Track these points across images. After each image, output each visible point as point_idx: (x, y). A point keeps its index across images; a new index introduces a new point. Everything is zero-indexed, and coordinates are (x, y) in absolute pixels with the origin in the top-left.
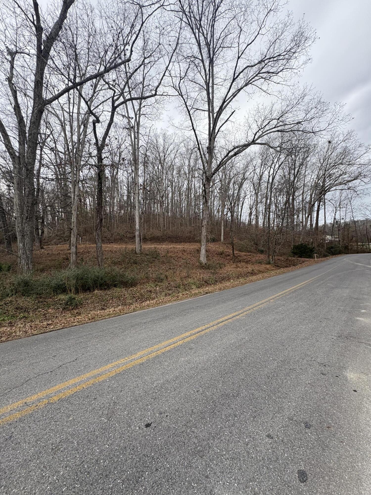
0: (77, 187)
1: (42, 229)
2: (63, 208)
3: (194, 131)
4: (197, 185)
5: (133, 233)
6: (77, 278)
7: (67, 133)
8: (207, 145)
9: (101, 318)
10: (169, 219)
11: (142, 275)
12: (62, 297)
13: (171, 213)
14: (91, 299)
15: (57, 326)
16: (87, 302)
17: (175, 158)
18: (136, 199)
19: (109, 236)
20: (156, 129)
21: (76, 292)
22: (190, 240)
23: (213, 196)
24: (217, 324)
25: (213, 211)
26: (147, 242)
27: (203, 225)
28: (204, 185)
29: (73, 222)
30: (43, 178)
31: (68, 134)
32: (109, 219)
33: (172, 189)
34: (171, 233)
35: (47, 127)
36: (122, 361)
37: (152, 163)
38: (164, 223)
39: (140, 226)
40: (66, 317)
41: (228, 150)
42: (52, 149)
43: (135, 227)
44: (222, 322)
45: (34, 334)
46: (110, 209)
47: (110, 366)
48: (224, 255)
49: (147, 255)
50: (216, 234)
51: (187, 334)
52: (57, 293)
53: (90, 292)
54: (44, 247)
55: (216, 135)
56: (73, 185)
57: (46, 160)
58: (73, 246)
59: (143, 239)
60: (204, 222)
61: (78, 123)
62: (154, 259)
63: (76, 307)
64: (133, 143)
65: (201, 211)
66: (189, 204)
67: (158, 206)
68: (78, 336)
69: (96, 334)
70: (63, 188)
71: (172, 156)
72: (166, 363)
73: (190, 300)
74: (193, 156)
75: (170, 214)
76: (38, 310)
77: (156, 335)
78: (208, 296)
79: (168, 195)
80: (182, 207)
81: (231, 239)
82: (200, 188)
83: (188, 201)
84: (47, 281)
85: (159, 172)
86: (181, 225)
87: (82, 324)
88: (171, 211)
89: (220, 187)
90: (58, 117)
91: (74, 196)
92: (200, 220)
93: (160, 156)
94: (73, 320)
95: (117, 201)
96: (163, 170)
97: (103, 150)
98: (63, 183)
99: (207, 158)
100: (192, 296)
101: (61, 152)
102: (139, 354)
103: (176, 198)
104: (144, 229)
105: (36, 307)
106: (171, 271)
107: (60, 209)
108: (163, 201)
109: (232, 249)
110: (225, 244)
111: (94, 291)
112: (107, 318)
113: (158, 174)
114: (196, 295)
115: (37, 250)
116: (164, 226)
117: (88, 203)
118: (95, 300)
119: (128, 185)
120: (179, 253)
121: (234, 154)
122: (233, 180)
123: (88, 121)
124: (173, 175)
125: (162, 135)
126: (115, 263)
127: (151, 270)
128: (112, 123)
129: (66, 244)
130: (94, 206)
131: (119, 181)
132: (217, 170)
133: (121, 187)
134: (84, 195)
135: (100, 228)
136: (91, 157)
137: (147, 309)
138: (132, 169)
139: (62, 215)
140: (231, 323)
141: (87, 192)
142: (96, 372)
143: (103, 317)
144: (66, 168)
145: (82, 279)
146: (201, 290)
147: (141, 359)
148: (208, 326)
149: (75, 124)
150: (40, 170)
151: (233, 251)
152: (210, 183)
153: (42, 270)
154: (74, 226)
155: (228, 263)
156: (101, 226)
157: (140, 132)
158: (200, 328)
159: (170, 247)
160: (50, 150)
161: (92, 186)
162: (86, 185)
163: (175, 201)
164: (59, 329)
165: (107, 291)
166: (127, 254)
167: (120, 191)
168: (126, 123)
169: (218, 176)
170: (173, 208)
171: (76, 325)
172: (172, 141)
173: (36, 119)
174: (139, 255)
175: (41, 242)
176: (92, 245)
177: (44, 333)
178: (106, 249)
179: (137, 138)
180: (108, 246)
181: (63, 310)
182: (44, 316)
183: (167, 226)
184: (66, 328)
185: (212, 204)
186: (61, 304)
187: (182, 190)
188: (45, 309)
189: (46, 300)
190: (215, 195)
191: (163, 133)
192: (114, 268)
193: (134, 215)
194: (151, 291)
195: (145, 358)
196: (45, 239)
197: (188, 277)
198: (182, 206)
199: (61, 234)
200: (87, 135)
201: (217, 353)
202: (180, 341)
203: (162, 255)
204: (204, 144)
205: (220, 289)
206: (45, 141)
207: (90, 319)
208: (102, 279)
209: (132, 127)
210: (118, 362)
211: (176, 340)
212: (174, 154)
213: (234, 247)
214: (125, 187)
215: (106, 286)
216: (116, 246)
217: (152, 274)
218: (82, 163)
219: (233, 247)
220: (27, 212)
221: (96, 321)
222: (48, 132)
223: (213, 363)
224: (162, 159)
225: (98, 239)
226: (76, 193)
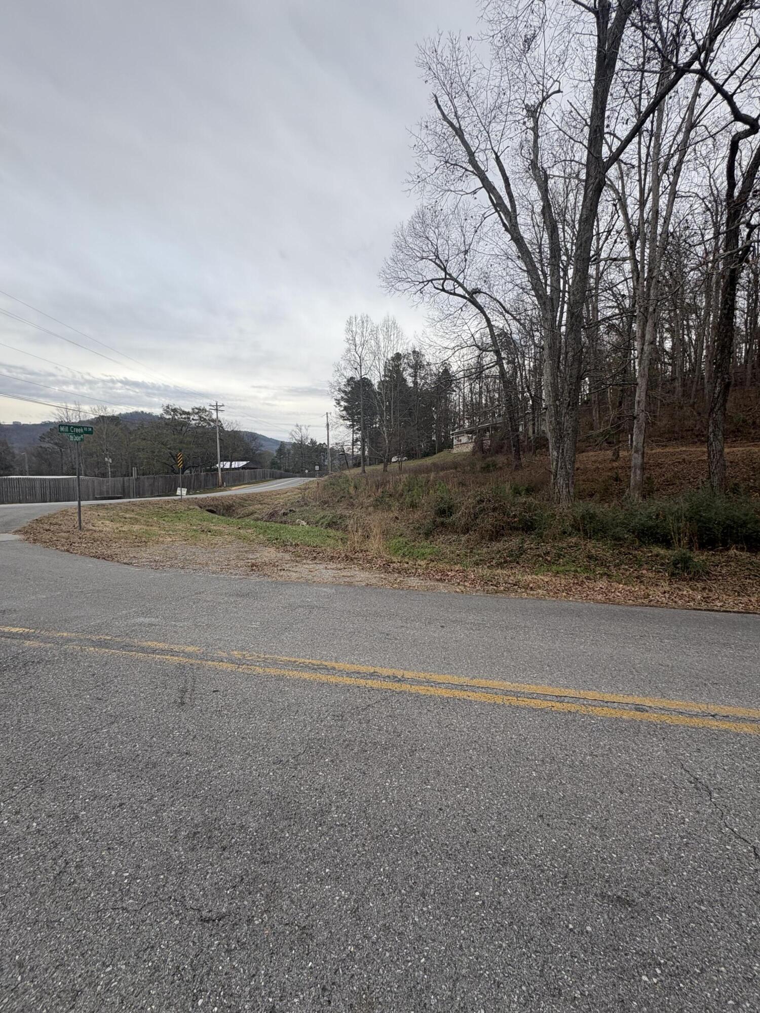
12: (659, 550)
14: (725, 566)
16: (719, 570)
29: (639, 402)
52: (646, 543)
58: (636, 452)
63: (698, 576)
76: (624, 567)
91: (643, 344)
105: (618, 561)
111: (728, 549)
118: (738, 570)
135: (723, 405)
154: (640, 410)
156: (726, 401)
181: (672, 576)
182: (639, 580)
186: (662, 565)
188: (635, 568)
220: (570, 393)
225: (713, 431)
226: (646, 339)
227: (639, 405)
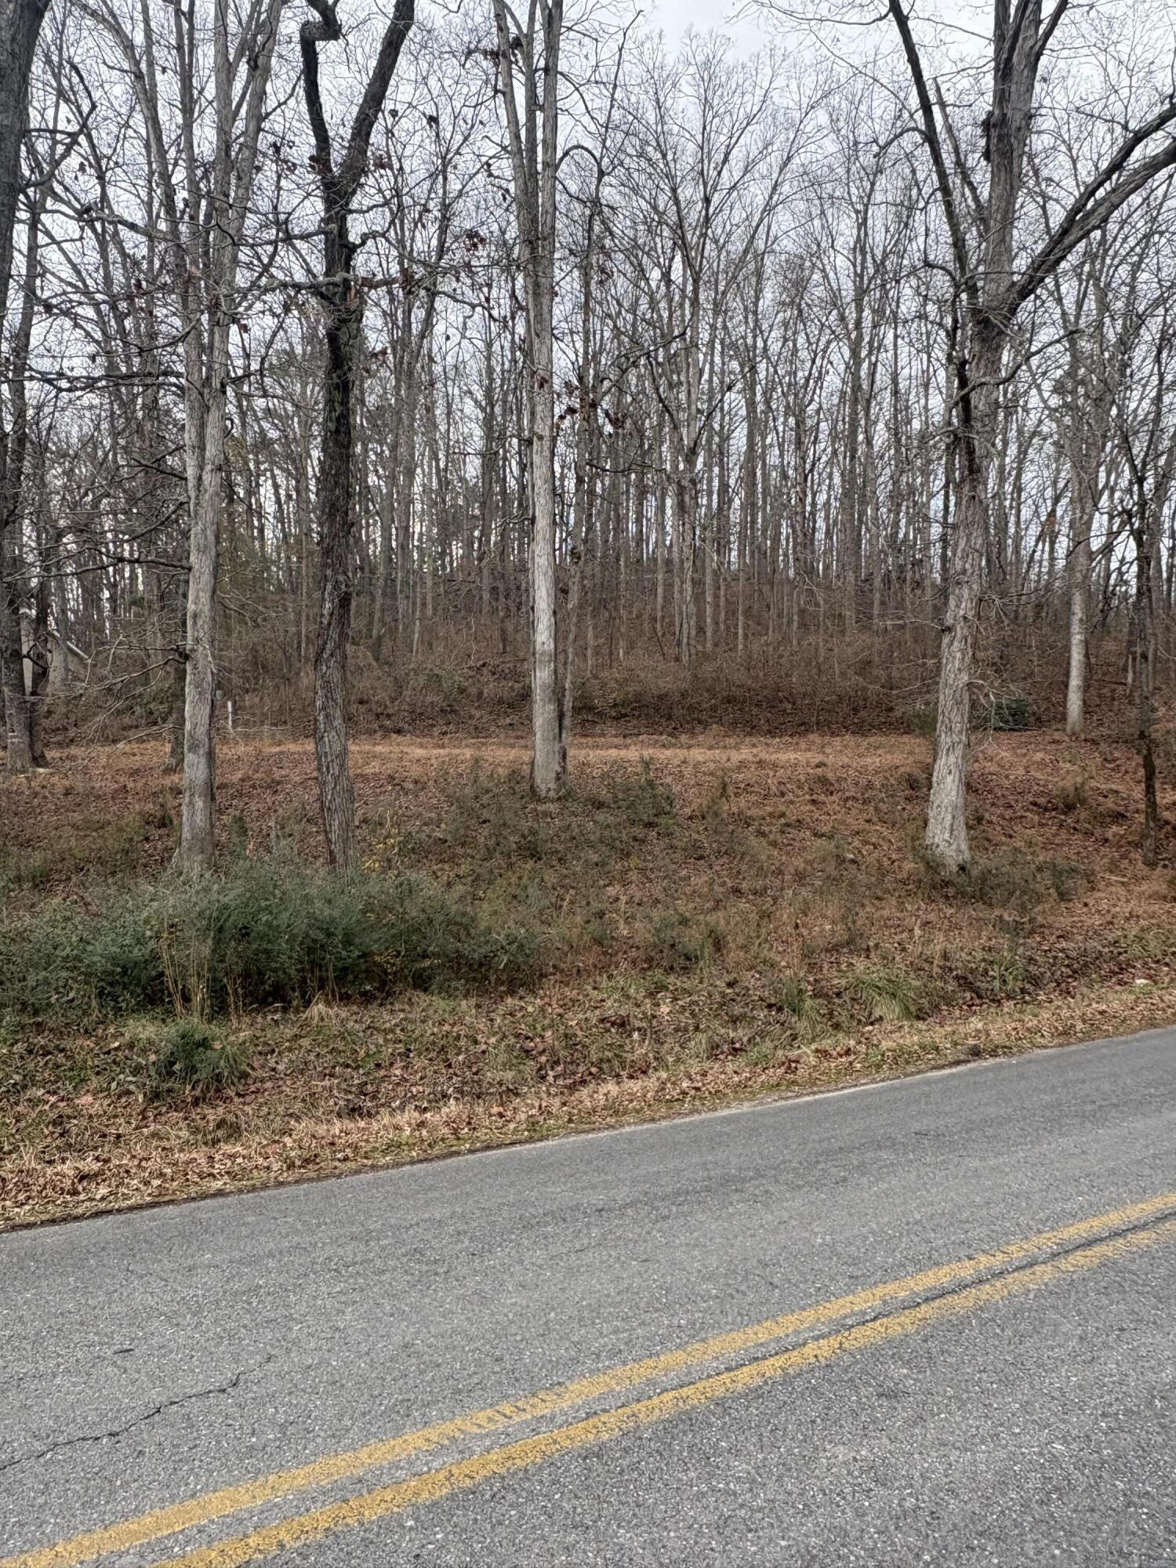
0: (213, 417)
1: (40, 656)
2: (145, 538)
3: (902, 22)
4: (911, 367)
5: (520, 675)
6: (219, 929)
7: (163, 115)
8: (985, 104)
9: (352, 1165)
10: (728, 587)
11: (568, 926)
12: (144, 1029)
13: (741, 554)
14: (290, 1050)
15: (128, 1186)
16: (272, 1063)
17: (769, 209)
18: (537, 474)
19: (382, 695)
20: (655, 35)
21: (212, 1006)
22: (863, 713)
23: (1013, 434)
24: (1055, 1255)
25: (1012, 530)
26: (598, 730)
27: (949, 620)
28: (960, 369)
29: (195, 616)
30: (45, 378)
31: (170, 118)
32: (384, 594)
33: (751, 404)
34: (740, 677)
35: (61, 94)
36: (479, 1420)
37: (633, 250)
38: (700, 616)
39: (558, 635)
40: (166, 1144)
41: (1125, 127)
42: (85, 214)
43: (529, 641)
44: (1089, 1243)
45: (18, 1221)
46: (387, 538)
47: (414, 1440)
48: (1084, 815)
49: (600, 805)
50: (1031, 674)
51: (864, 1300)
52: (118, 1010)
53: (285, 1010)
54: (50, 755)
55: (1048, 33)
56: (192, 408)
57: (53, 274)
58: (194, 748)
59: (577, 710)
60: (959, 600)
61: (222, 52)
62: (638, 831)
63: (215, 1089)
64: (523, 133)
65: (936, 530)
66: (856, 492)
67: (661, 509)
68: (236, 1254)
69: (329, 1251)
70: (139, 430)
71: (756, 193)
72: (741, 1467)
73: (866, 1094)
74: (888, 188)
75: (734, 553)
76: (28, 1094)
77: (668, 1290)
78: (987, 1069)
79: (725, 438)
80: (813, 514)
81: (1133, 713)
82: (926, 386)
83: (848, 477)
84: (68, 939)
85: (670, 301)
86: (807, 621)
87: (254, 1189)
88: (742, 537)
89: (1068, 374)
90: (117, 30)
91: (201, 468)
92: (929, 591)
93: (677, 202)
94: (203, 1161)
95: (426, 490)
96: (696, 291)
97: (354, 192)
98: (140, 401)
99: (985, 193)
100: (879, 1067)
101: (132, 227)
102: (579, 1391)
103: (773, 458)
104: (581, 653)
105: (17, 1077)
106: (743, 905)
107: (126, 547)
108: (693, 482)
109: (1142, 772)
110: (1094, 742)
111: (307, 1004)
112: (387, 1167)
113: (665, 315)
114: (902, 1059)
115: (15, 771)
116: (701, 630)
117: (270, 507)
118: (312, 1057)
119: (489, 392)
120: (790, 797)
121: (1166, 152)
122: (1154, 325)
123: (272, 35)
124: (755, 313)
125: (692, 70)
126: (416, 852)
127: (623, 899)
128: (408, 28)
129: (157, 737)
130: (298, 522)
131: (437, 369)
132: (1047, 263)
133: (449, 406)
134: (246, 463)
135: (339, 646)
136: (289, 239)
137: (611, 1127)
138: (513, 296)
139: (133, 577)
140: (1146, 1252)
141: (264, 443)
142: (341, 1465)
143: (360, 1159)
144: (160, 312)
145: (245, 933)
146: (937, 1033)
147: (591, 1421)
148: (998, 1261)
149: (206, 56)
150: (27, 336)
151: (1150, 790)
152: (999, 348)
153: (42, 882)
154: (197, 636)
155: (1113, 868)
156: (343, 635)
157: (563, 65)
158: (946, 1269)
159: (736, 757)
160: (78, 221)
161: (289, 407)
162: (260, 403)
163: (766, 476)
164: (139, 1207)
165: (374, 1010)
166: (485, 800)
167: (443, 428)
168: (479, 19)
169: (1051, 304)
170: (754, 522)
171: (220, 1193)
172: (752, 103)
173: (13, 54)
174: (552, 807)
175: (31, 727)
176: (292, 747)
177: (64, 1220)
178: (368, 770)
179: (543, 104)
180: (379, 749)
181: (152, 1101)
182: (59, 1130)
183: (715, 632)
184: (171, 1202)
185: (1008, 488)
186: (137, 1070)
187: (814, 406)
188: (62, 1093)
189: (67, 1043)
190: (1030, 423)
191: (700, 59)
192: (413, 876)
193: (523, 568)
194: (622, 1024)
195: (613, 1422)
196: (49, 712)
197: (852, 944)
198: (814, 504)
199: (133, 681)
200: (268, 114)
201: (1065, 1442)
202: (817, 1338)
203: (688, 811)
204: (966, 100)
205: (1065, 1033)
206: (52, 175)
207: (291, 1167)
208: (348, 942)
209: (517, 43)
210: (458, 1421)
211: (797, 1332)
212: (769, 184)
213: (1157, 762)
214: (469, 407)
215: (369, 978)
216: (419, 752)
217: (629, 920)
218: (242, 279)
219: (1149, 766)
221: (327, 1177)
222: (66, 119)
223: (1042, 1503)
224: (694, 216)
225: (324, 708)
226: (208, 454)
227: (195, 623)
